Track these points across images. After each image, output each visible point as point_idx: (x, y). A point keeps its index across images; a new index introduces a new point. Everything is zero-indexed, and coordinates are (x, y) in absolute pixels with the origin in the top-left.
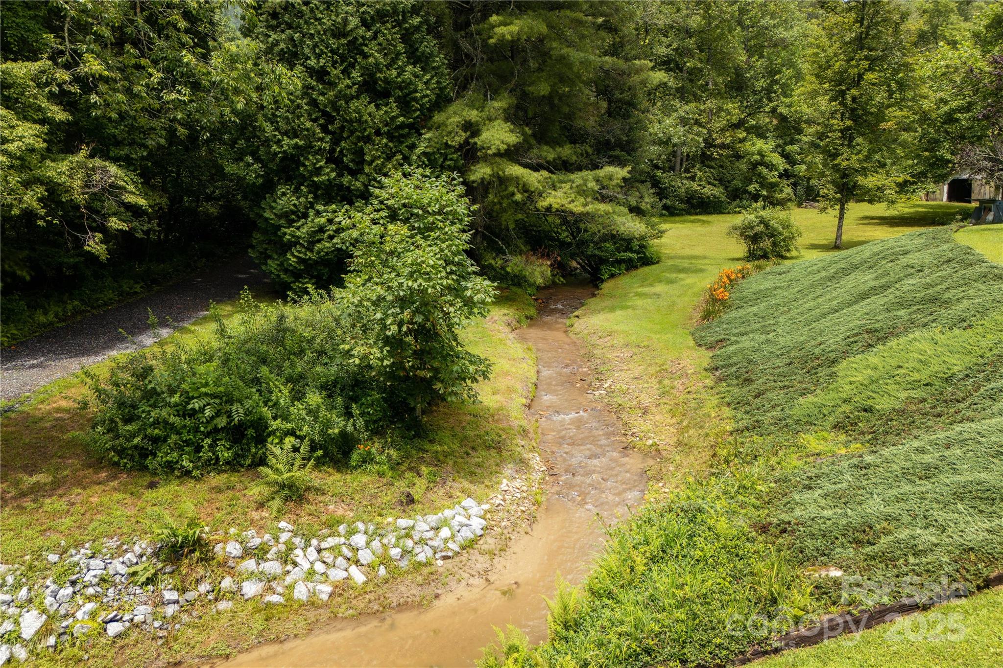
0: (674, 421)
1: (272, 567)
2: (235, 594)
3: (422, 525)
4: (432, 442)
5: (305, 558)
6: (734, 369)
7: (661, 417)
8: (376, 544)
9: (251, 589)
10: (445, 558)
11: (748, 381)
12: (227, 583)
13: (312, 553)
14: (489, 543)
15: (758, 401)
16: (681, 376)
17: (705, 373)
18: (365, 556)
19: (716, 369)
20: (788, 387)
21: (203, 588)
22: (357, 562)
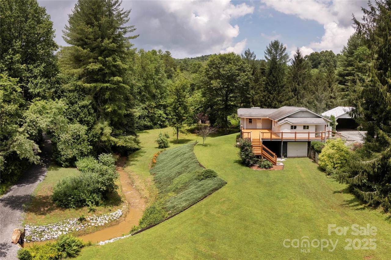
0: (148, 192)
1: (95, 221)
2: (91, 225)
3: (114, 214)
4: (110, 200)
5: (99, 220)
6: (158, 180)
7: (146, 191)
8: (108, 217)
9: (93, 224)
10: (118, 218)
11: (160, 183)
12: (89, 224)
13: (100, 219)
14: (123, 216)
15: (162, 187)
16: (148, 182)
17: (153, 181)
18: (107, 219)
19: (155, 180)
20: (166, 184)
21: (86, 224)
22: (106, 220)
